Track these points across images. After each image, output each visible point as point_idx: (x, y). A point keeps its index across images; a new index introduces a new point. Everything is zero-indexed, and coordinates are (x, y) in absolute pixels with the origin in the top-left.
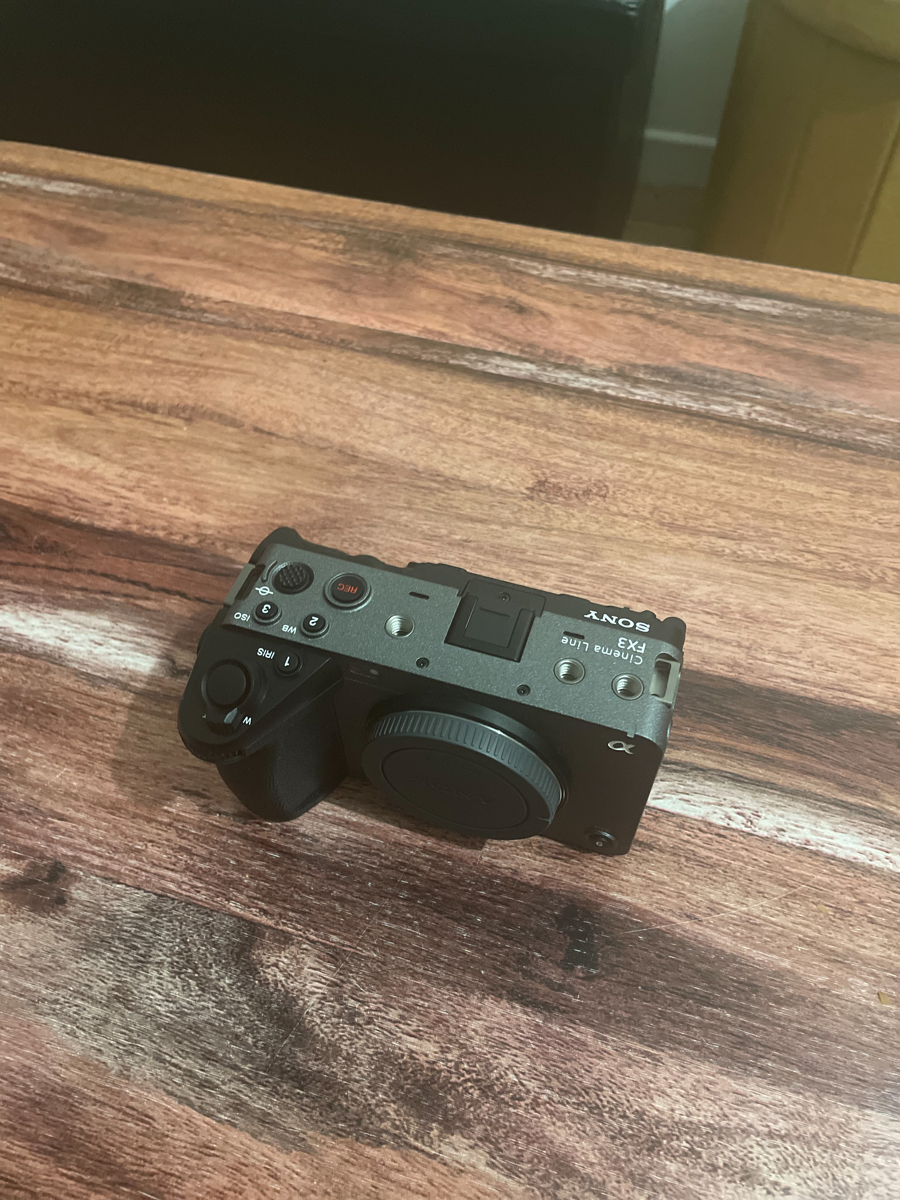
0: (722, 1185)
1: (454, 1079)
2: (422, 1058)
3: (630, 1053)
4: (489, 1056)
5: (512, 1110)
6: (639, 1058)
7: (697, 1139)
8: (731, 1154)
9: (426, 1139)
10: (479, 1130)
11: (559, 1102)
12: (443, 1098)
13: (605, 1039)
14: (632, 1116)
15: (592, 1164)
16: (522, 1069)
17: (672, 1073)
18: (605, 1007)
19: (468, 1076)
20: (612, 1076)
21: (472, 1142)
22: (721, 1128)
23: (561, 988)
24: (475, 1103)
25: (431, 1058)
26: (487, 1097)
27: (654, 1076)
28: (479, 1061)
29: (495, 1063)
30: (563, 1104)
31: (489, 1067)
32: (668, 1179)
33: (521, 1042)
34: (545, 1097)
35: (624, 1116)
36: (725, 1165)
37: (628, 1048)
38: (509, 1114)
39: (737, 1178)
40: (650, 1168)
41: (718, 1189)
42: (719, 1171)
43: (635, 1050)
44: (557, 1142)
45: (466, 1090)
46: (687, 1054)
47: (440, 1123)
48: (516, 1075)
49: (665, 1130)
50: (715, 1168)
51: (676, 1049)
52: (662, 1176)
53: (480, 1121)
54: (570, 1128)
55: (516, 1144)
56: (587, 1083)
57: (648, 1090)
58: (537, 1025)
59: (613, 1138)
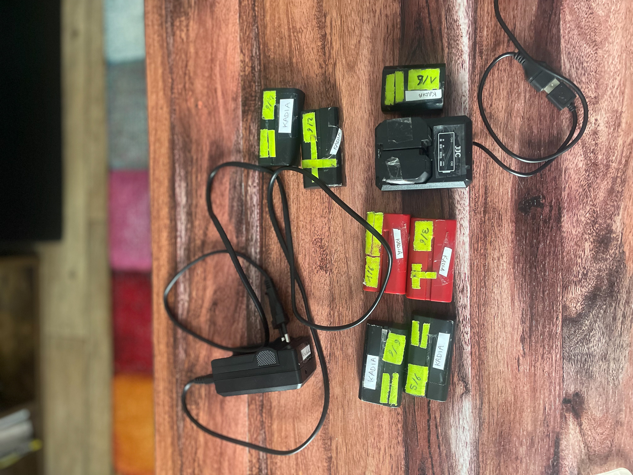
0: (601, 141)
1: (595, 234)
2: (591, 247)
3: (567, 178)
4: (583, 224)
5: (599, 212)
6: (567, 175)
7: (588, 151)
8: (590, 139)
9: (617, 238)
10: (609, 221)
11: (591, 198)
12: (602, 236)
13: (564, 187)
14: (588, 173)
15: (608, 183)
16: (584, 212)
17: (569, 163)
18: (553, 190)
19: (592, 230)
20: (576, 183)
21: (613, 223)
22: (582, 144)
23: (551, 206)
24: (600, 225)
25: (590, 243)
26: (597, 221)
27: (572, 169)
28: (586, 227)
29: (585, 222)
30: (591, 196)
31: (587, 223)
32: (605, 158)
33: (574, 215)
34: (591, 203)
35: (589, 176)
36: (594, 141)
37: (565, 179)
38: (600, 213)
39: (597, 136)
40: (603, 164)
41: (602, 142)
42: (597, 142)
43: (565, 177)
44: (604, 196)
45: (597, 229)
46: (560, 160)
47: (611, 234)
48: (587, 214)
49: (589, 162)
50: (596, 144)
51: (560, 164)
52: (604, 160)
53: (605, 222)
54: (598, 192)
55: (609, 208)
56: (581, 190)
57: (577, 170)
58: (567, 211)
59: (597, 178)
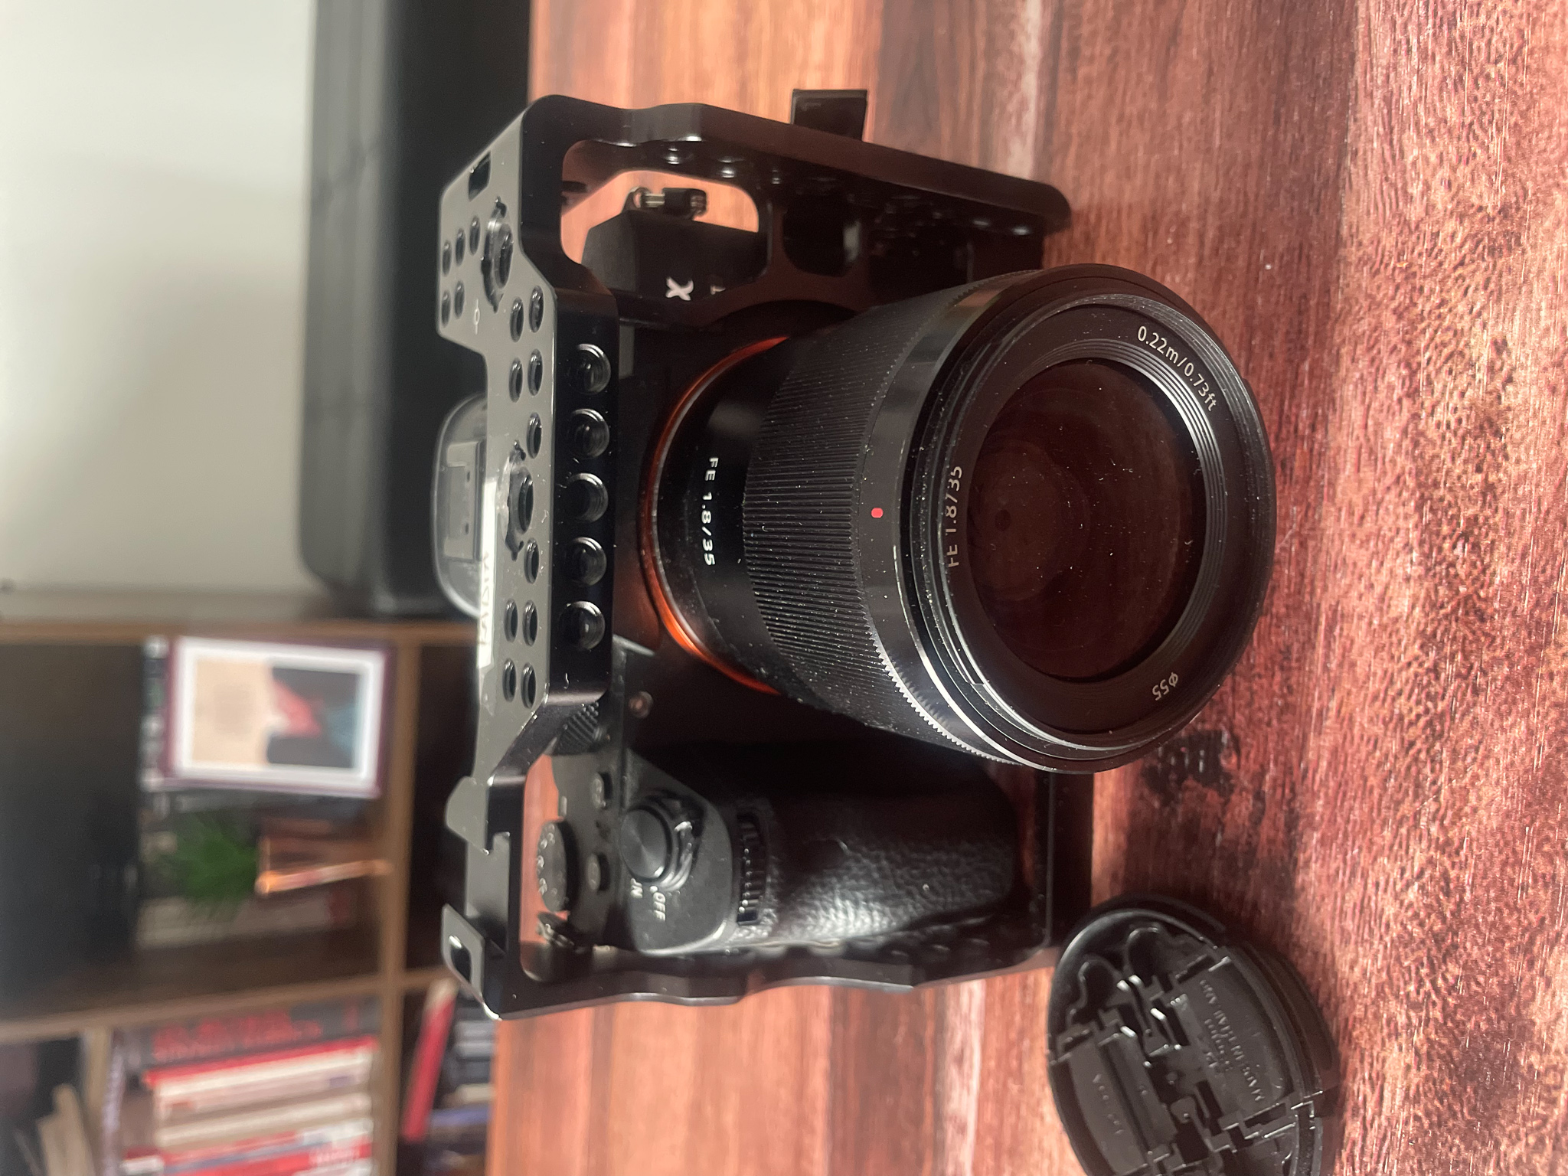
1: (1437, 1013)
2: (1415, 1078)
3: (1333, 665)
4: (1387, 939)
5: (1467, 896)
6: (1337, 647)
7: (1445, 529)
8: (1459, 461)
9: (1550, 1080)
10: (1515, 966)
11: (1437, 800)
12: (1473, 1040)
13: (1320, 714)
14: (1432, 655)
15: (1531, 732)
16: (1396, 874)
17: (1350, 586)
18: (1274, 713)
19: (1428, 985)
20: (1375, 698)
21: (1539, 983)
22: (1419, 485)
23: (1259, 796)
24: (1470, 970)
25: (1410, 1059)
26: (1455, 946)
27: (1361, 617)
28: (1398, 959)
29: (1396, 929)
30: (1438, 792)
31: (1405, 941)
32: (1526, 579)
33: (1353, 874)
34: (1434, 829)
35: (1435, 670)
36: (1479, 470)
37: (1326, 669)
38: (1476, 902)
39: (1496, 444)
40: (1514, 614)
42: (1492, 478)
43: (1327, 656)
44: (1507, 804)
45: (1452, 989)
46: (1315, 562)
47: (1517, 1046)
48: (1408, 885)
49: (1442, 590)
50: (1489, 488)
51: (1312, 582)
52: (1523, 588)
53: (1498, 965)
54: (1476, 777)
55: (1524, 888)
56: (1394, 746)
57: (1383, 627)
58: (1322, 842)
59: (1476, 691)
